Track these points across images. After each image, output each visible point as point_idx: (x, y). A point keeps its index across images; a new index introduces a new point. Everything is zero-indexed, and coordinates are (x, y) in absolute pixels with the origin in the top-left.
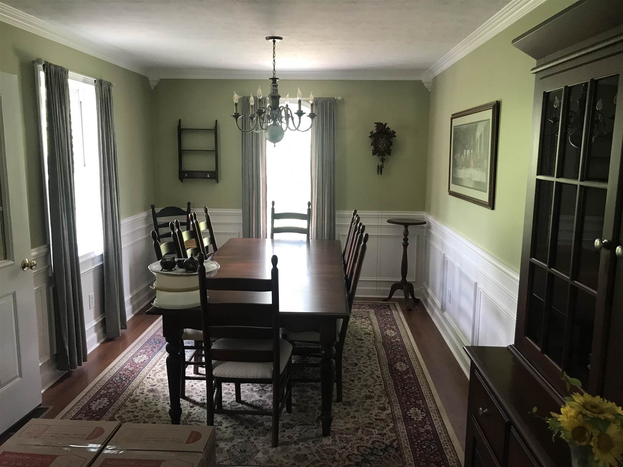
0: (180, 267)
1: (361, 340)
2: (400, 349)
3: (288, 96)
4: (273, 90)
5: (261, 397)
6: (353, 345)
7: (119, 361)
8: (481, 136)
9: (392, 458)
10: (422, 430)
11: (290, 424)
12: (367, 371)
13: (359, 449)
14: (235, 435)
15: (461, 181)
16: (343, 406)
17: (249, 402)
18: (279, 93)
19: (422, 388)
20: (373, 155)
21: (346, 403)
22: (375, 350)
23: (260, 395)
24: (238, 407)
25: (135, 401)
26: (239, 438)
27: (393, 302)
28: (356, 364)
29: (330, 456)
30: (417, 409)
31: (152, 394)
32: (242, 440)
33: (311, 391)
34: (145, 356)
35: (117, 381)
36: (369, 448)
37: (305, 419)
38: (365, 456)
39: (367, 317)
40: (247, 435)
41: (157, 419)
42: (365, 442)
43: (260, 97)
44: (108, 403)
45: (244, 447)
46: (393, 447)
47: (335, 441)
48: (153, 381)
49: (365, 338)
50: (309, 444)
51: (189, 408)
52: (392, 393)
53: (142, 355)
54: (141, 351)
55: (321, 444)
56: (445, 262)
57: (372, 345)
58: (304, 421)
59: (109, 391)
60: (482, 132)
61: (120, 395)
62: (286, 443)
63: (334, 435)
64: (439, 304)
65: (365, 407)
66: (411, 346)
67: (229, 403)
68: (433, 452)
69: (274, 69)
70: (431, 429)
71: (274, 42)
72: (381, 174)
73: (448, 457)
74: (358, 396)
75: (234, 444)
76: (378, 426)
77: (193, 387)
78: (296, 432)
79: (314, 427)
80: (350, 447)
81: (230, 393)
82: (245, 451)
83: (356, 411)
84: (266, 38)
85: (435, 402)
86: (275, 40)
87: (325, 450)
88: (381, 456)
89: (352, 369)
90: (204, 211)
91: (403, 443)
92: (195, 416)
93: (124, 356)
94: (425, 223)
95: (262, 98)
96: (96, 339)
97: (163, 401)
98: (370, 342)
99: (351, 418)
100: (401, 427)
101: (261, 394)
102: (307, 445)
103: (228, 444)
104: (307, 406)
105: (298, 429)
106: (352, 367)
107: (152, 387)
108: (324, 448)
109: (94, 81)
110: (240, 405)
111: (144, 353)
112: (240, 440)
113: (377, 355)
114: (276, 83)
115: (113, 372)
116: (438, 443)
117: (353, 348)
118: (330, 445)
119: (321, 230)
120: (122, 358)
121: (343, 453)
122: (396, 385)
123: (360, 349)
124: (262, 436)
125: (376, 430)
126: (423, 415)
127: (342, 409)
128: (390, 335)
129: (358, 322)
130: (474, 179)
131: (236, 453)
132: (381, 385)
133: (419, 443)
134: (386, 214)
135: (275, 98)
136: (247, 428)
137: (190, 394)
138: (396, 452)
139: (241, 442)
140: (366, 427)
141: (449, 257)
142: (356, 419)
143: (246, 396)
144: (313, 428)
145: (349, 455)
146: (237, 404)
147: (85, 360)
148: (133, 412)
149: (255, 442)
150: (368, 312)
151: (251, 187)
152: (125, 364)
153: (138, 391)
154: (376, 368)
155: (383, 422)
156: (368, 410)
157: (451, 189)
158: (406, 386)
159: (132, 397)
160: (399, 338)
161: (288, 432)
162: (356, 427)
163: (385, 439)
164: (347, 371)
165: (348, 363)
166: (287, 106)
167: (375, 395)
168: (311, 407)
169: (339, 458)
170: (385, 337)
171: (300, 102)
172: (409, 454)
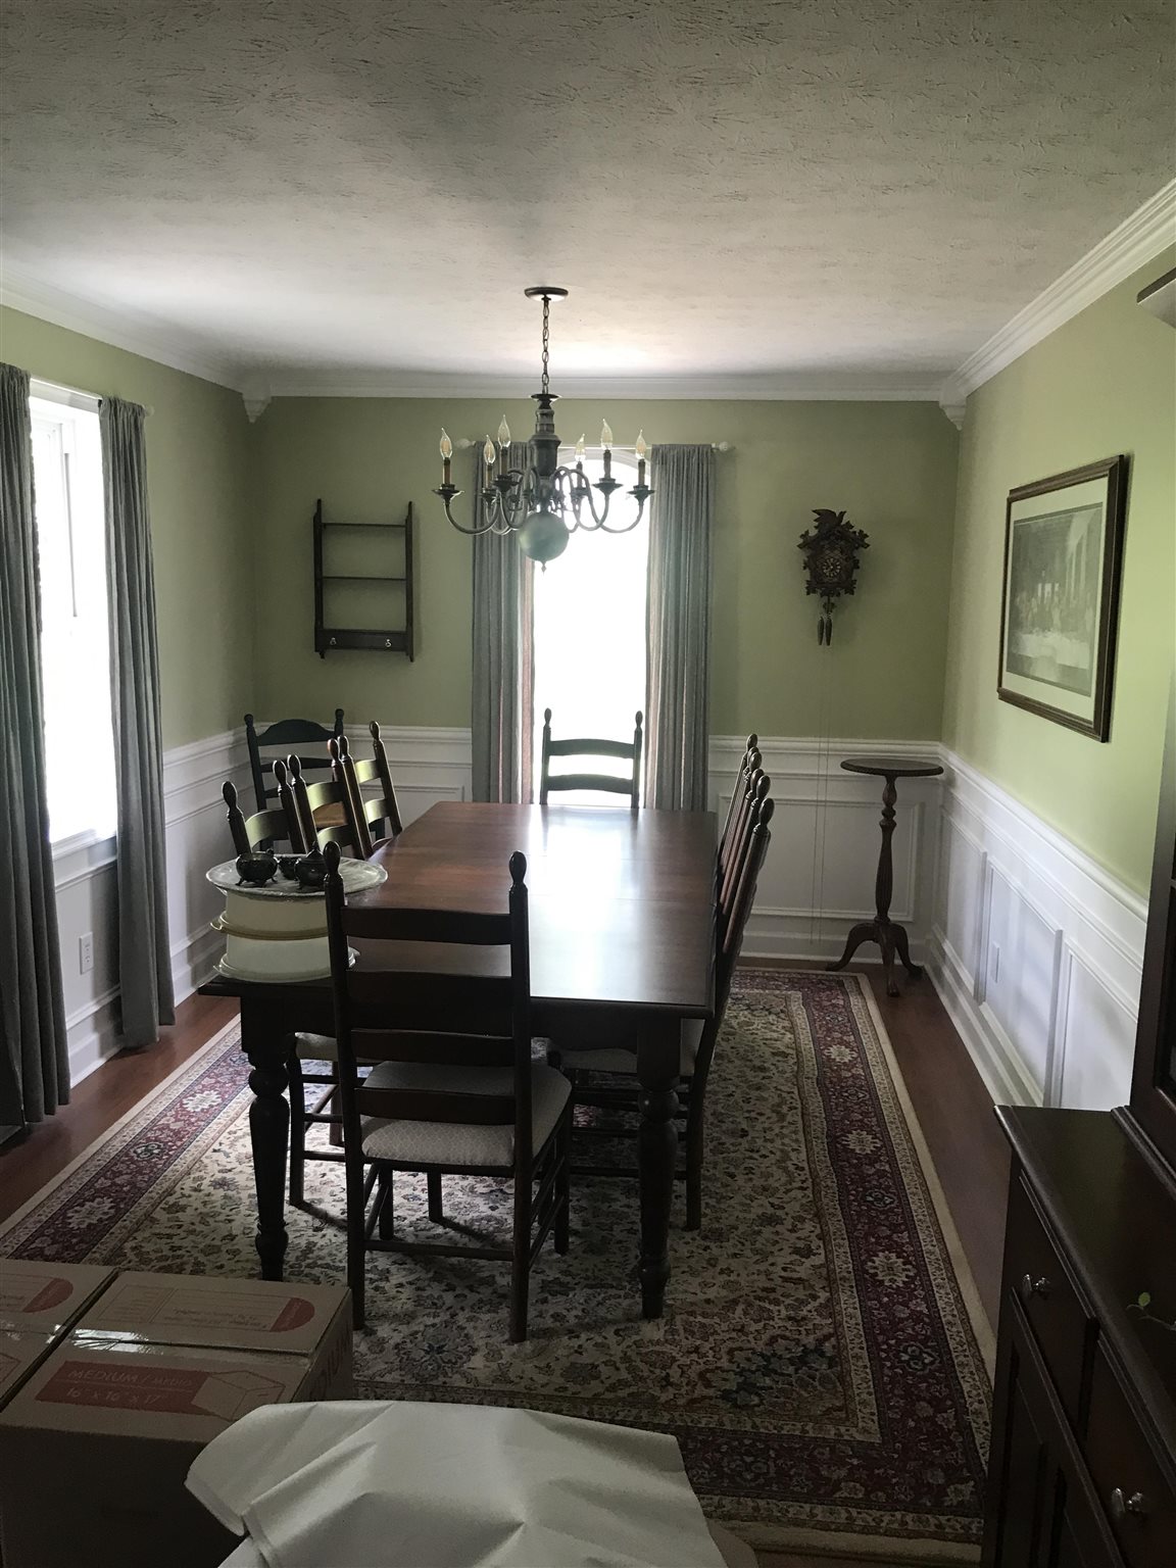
0: (288, 877)
1: (762, 1069)
2: (861, 1095)
3: (582, 440)
4: (542, 425)
5: (493, 1209)
6: (742, 1081)
7: (148, 1106)
8: (1079, 546)
9: (816, 1383)
10: (902, 1313)
11: (561, 1284)
12: (771, 1152)
13: (733, 1356)
14: (419, 1305)
15: (1030, 665)
16: (702, 1242)
17: (462, 1222)
18: (558, 433)
19: (911, 1201)
20: (808, 594)
21: (709, 1234)
22: (796, 1096)
23: (491, 1205)
24: (433, 1232)
25: (177, 1208)
26: (428, 1315)
27: (852, 974)
28: (744, 1133)
29: (658, 1371)
30: (894, 1255)
31: (221, 1192)
32: (437, 1320)
33: (624, 1201)
34: (214, 1096)
35: (138, 1156)
36: (762, 1355)
37: (600, 1270)
38: (747, 1374)
39: (782, 1011)
40: (451, 1308)
41: (229, 1256)
42: (751, 1338)
43: (506, 442)
44: (112, 1211)
45: (441, 1337)
46: (822, 1354)
47: (673, 1332)
48: (228, 1160)
49: (773, 1064)
50: (606, 1338)
51: (311, 1232)
52: (831, 1210)
53: (206, 1092)
54: (206, 1082)
55: (637, 1338)
56: (985, 874)
57: (790, 1084)
58: (596, 1278)
59: (118, 1181)
60: (1082, 538)
61: (141, 1192)
62: (547, 1333)
63: (673, 1318)
64: (968, 981)
65: (758, 1245)
66: (892, 1090)
67: (411, 1222)
68: (927, 1371)
69: (546, 373)
70: (926, 1311)
71: (546, 300)
72: (829, 644)
73: (966, 1387)
74: (741, 1215)
75: (416, 1328)
76: (788, 1296)
77: (325, 1178)
78: (572, 1306)
79: (622, 1293)
80: (711, 1349)
81: (416, 1198)
82: (440, 1350)
83: (735, 1255)
84: (526, 291)
85: (941, 1240)
86: (549, 296)
87: (646, 1354)
88: (790, 1375)
89: (732, 1144)
90: (368, 732)
91: (850, 1346)
92: (322, 1253)
93: (163, 1093)
94: (940, 771)
95: (510, 446)
96: (96, 1048)
97: (248, 1212)
98: (785, 1076)
99: (720, 1273)
100: (848, 1302)
101: (493, 1202)
102: (599, 1340)
103: (400, 1328)
104: (610, 1237)
105: (579, 1296)
106: (733, 1141)
107: (225, 1175)
108: (644, 1350)
109: (97, 403)
110: (440, 1230)
111: (212, 1088)
112: (430, 1321)
113: (800, 1109)
114: (550, 408)
115: (131, 1133)
116: (943, 1349)
117: (739, 1091)
118: (658, 1343)
119: (670, 786)
120: (157, 1097)
121: (691, 1364)
122: (843, 1190)
123: (757, 1093)
124: (489, 1311)
125: (782, 1308)
126: (908, 1273)
127: (697, 1247)
128: (838, 1060)
129: (758, 1023)
130: (1059, 661)
131: (418, 1354)
132: (805, 1189)
133: (892, 1345)
134: (838, 746)
135: (547, 446)
136: (451, 1288)
137: (316, 1196)
138: (830, 1367)
139: (434, 1325)
140: (756, 1298)
141: (996, 862)
142: (733, 1277)
143: (456, 1207)
144: (620, 1297)
145: (707, 1371)
146: (433, 1225)
147: (64, 1100)
148: (169, 1236)
149: (469, 1326)
150: (787, 999)
151: (494, 672)
152: (163, 1115)
153: (188, 1183)
154: (795, 1146)
155: (801, 1286)
156: (764, 1255)
157: (1004, 686)
158: (870, 1195)
159: (171, 1200)
160: (862, 1068)
161: (557, 1304)
162: (732, 1297)
163: (804, 1332)
164: (720, 1148)
165: (724, 1128)
166: (580, 466)
167: (787, 1214)
168: (620, 1242)
169: (681, 1376)
170: (825, 1063)
171: (607, 456)
172: (863, 1375)
